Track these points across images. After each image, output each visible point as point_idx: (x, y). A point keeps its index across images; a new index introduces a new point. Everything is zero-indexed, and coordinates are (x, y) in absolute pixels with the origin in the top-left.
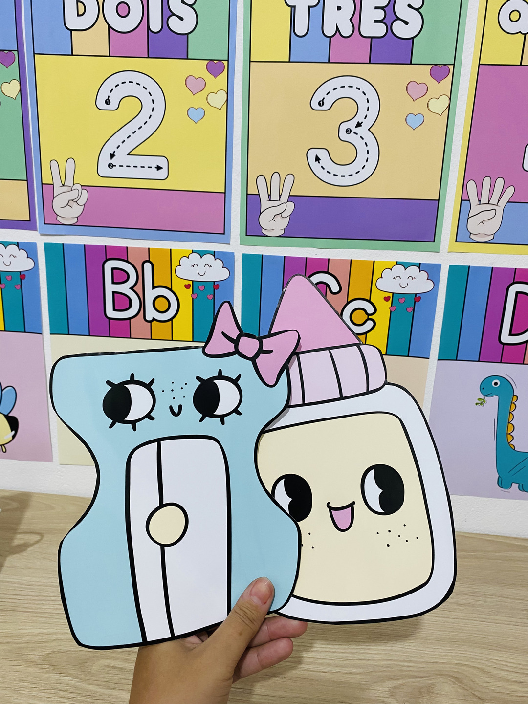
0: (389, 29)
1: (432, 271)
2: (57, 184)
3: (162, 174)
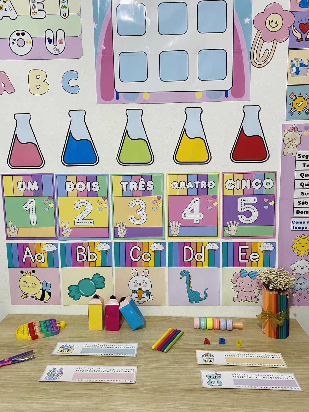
0: (146, 189)
1: (164, 244)
2: (63, 228)
3: (92, 224)
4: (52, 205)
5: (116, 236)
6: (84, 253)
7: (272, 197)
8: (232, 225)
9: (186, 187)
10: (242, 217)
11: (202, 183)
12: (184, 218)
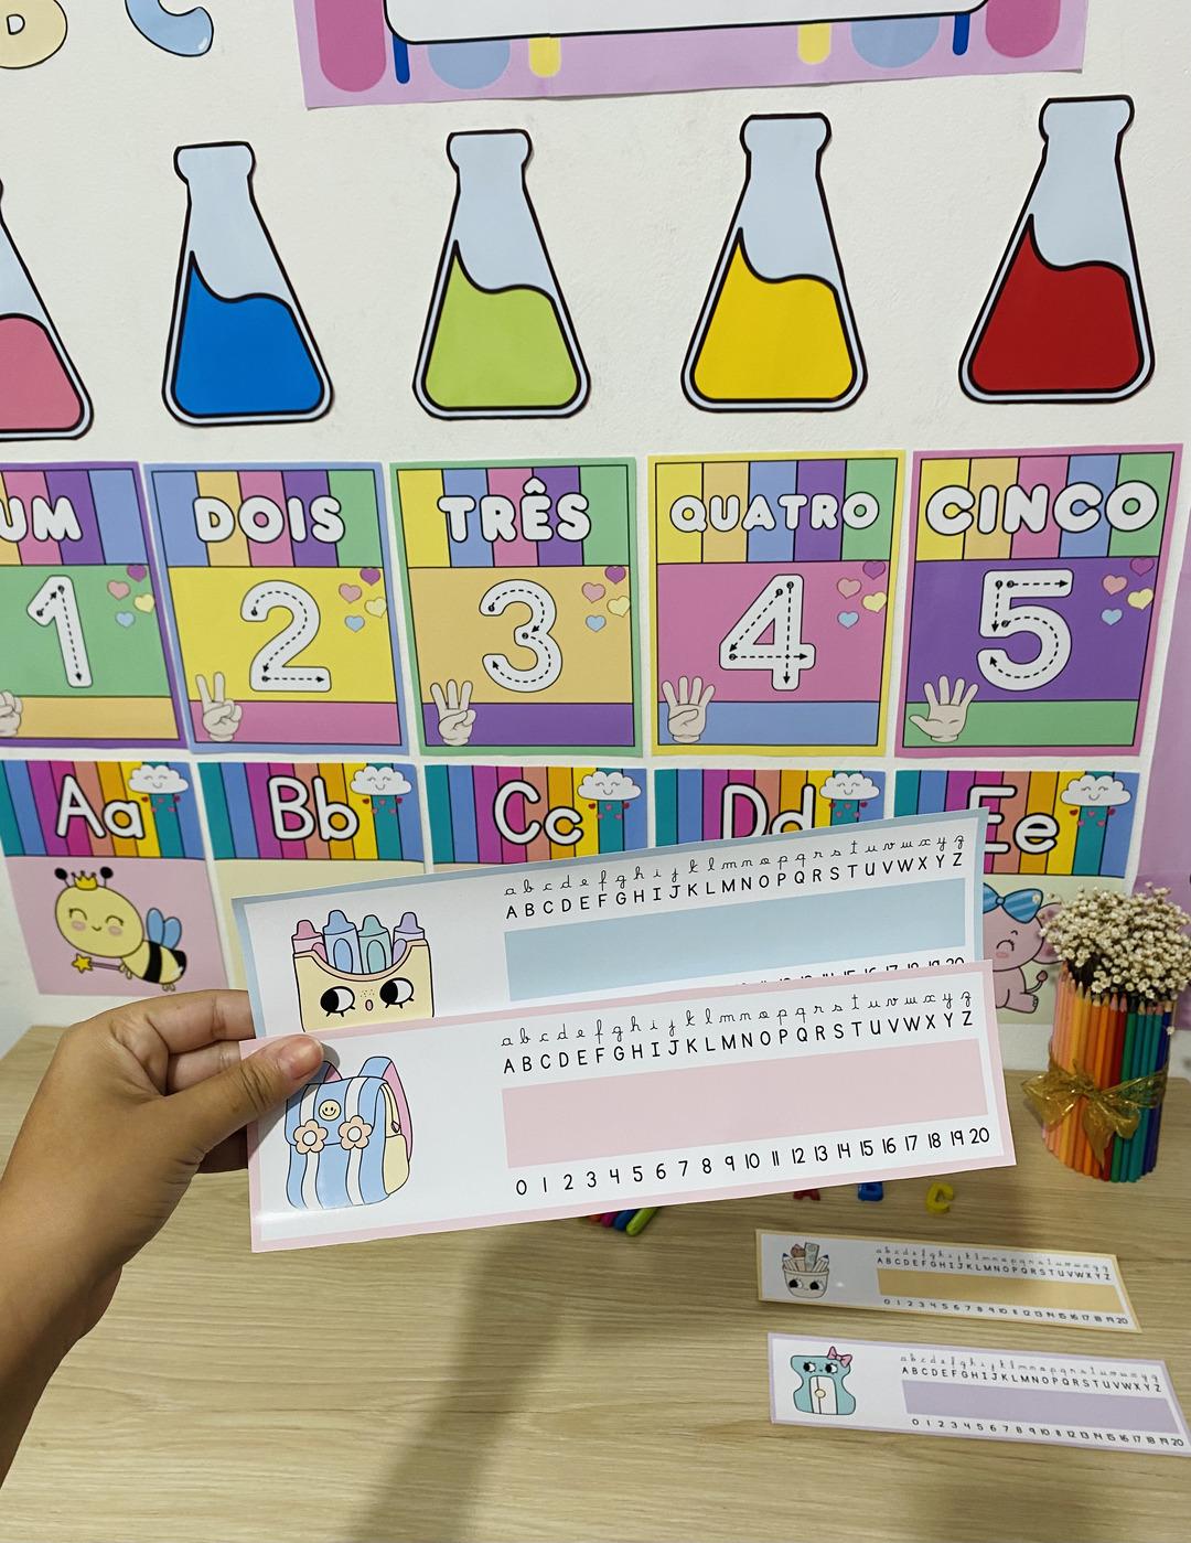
0: (555, 531)
2: (206, 700)
3: (325, 685)
4: (146, 603)
5: (432, 739)
6: (303, 806)
7: (1146, 570)
8: (945, 698)
9: (740, 521)
10: (993, 661)
11: (818, 501)
12: (726, 663)
